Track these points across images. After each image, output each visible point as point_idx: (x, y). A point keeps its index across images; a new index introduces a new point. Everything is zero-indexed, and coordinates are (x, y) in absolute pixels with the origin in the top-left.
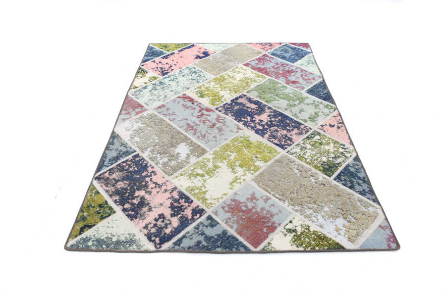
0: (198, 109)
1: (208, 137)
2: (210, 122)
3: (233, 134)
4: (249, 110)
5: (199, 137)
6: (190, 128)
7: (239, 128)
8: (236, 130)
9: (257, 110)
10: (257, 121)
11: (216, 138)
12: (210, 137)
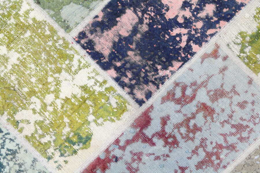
0: (138, 146)
1: (241, 119)
2: (194, 117)
3: (230, 68)
4: (145, 28)
5: (241, 139)
6: (214, 158)
7: (215, 54)
8: (220, 60)
9: (144, 12)
10: (188, 13)
11: (246, 102)
12: (239, 113)
